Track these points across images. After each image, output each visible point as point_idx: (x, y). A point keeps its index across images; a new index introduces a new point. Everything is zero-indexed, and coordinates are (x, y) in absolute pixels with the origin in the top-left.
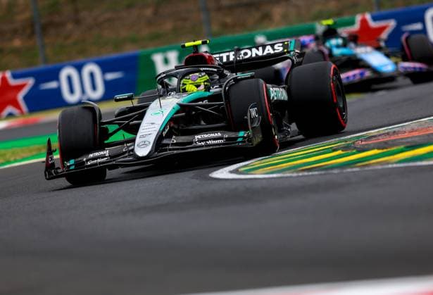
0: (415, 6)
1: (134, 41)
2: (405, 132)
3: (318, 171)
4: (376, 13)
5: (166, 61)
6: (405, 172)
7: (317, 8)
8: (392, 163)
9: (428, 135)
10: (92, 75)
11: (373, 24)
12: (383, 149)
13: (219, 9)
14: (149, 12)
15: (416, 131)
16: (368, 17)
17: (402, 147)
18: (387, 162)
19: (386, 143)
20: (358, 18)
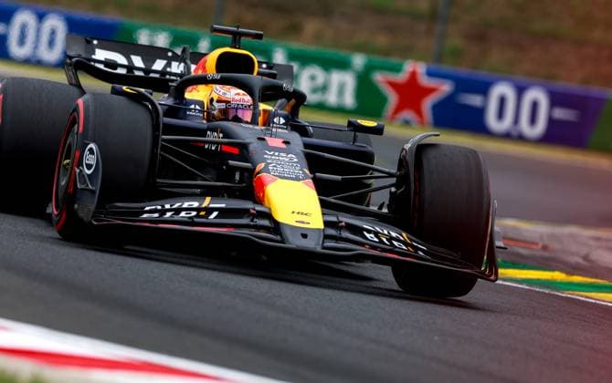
7: (361, 37)
11: (425, 81)
16: (421, 68)
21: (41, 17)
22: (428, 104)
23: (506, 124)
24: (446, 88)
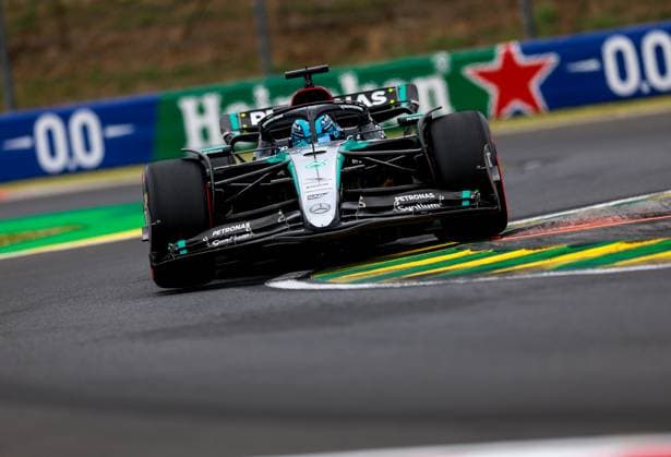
0: (589, 33)
1: (152, 78)
2: (569, 224)
3: (433, 280)
4: (529, 42)
5: (201, 110)
6: (568, 284)
7: (436, 34)
8: (548, 271)
9: (605, 229)
10: (85, 130)
11: (522, 60)
12: (534, 249)
13: (287, 31)
14: (175, 34)
15: (586, 222)
16: (515, 48)
17: (565, 246)
18: (541, 269)
19: (539, 239)
20: (500, 50)
21: (66, 118)
22: (534, 86)
23: (633, 82)
24: (551, 61)
